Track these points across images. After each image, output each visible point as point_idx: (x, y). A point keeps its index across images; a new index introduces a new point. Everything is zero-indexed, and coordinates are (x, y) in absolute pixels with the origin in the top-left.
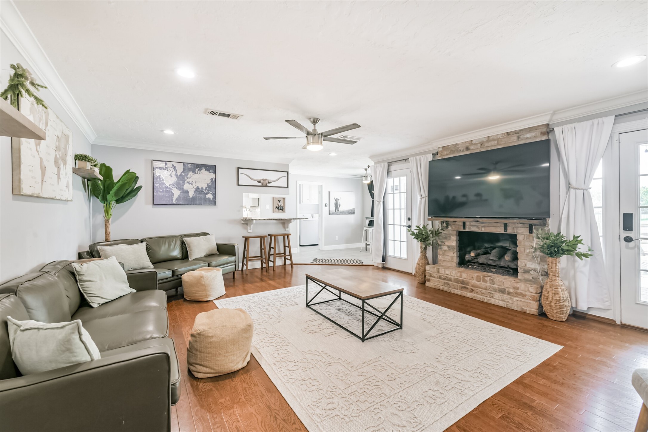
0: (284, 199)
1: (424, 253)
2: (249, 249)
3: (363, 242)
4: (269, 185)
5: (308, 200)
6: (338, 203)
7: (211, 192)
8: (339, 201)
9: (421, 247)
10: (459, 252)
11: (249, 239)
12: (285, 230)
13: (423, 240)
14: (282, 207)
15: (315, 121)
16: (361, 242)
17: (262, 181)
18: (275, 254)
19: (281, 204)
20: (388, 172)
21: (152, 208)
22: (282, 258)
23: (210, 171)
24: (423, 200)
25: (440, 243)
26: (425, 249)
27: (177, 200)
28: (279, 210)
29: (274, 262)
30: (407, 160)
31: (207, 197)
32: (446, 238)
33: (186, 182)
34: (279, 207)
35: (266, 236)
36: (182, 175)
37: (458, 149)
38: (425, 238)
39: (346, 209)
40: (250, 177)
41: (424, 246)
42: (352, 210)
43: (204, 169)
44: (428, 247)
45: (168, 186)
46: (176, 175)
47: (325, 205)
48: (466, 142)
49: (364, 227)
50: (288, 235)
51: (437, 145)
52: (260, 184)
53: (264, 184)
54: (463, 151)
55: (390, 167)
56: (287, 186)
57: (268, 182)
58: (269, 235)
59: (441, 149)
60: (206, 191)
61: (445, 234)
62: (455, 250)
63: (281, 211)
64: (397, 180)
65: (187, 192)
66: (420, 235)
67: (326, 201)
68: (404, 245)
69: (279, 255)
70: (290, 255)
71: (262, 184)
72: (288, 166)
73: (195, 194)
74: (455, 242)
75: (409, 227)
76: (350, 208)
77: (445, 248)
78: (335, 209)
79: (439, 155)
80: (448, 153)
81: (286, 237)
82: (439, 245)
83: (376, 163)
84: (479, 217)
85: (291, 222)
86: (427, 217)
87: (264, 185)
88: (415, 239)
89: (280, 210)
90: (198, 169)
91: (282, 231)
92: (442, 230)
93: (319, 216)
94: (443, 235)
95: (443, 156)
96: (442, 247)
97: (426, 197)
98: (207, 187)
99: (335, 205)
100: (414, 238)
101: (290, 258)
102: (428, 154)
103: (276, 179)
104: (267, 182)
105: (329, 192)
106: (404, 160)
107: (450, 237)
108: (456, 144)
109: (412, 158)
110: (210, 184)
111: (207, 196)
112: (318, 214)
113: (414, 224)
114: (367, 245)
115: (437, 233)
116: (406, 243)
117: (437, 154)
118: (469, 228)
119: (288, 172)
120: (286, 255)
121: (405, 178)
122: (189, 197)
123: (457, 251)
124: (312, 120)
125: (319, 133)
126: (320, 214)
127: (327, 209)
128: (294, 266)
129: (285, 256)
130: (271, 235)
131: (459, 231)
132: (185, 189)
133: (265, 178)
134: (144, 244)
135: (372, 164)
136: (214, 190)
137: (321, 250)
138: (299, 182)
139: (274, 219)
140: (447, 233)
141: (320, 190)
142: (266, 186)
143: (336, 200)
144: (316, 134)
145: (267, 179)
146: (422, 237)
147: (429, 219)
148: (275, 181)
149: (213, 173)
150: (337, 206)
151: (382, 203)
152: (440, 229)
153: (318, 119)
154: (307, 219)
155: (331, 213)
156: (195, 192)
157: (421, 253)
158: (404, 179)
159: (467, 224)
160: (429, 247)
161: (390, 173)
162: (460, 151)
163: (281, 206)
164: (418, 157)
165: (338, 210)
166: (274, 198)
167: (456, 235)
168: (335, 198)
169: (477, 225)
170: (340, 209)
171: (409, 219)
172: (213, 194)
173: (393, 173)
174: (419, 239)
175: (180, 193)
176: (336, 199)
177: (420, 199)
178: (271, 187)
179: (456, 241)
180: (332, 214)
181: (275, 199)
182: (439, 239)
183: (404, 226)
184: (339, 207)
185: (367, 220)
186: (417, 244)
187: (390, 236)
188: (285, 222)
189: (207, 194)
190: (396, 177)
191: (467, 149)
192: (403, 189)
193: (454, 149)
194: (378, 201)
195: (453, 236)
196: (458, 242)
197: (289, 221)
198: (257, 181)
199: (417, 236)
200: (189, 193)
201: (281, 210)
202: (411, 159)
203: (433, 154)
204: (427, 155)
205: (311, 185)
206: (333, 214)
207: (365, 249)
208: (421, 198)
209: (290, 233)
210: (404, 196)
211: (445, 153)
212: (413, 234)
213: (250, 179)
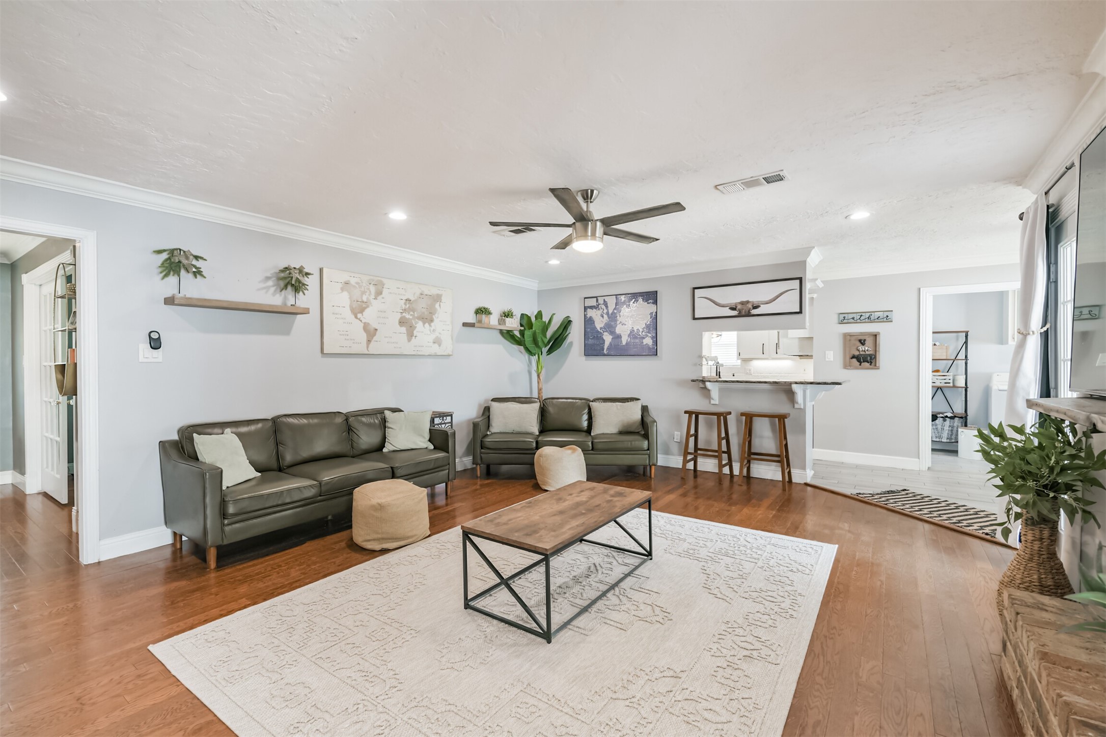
0: (876, 335)
7: (650, 335)
12: (794, 407)
14: (870, 355)
17: (739, 307)
19: (867, 349)
21: (586, 360)
23: (650, 301)
27: (608, 349)
28: (861, 363)
31: (644, 344)
33: (618, 322)
34: (862, 357)
36: (614, 313)
40: (714, 302)
43: (641, 300)
45: (599, 330)
46: (608, 313)
50: (780, 419)
52: (735, 313)
53: (744, 311)
56: (798, 311)
57: (753, 305)
60: (643, 333)
63: (868, 364)
65: (619, 337)
71: (740, 312)
73: (629, 340)
87: (743, 313)
90: (634, 300)
98: (644, 328)
103: (771, 299)
104: (750, 306)
110: (648, 323)
111: (644, 340)
119: (801, 280)
122: (621, 345)
132: (617, 333)
133: (745, 300)
134: (537, 406)
136: (654, 331)
142: (749, 315)
145: (750, 301)
148: (767, 303)
149: (653, 303)
156: (629, 336)
163: (867, 353)
166: (845, 336)
172: (652, 338)
175: (612, 339)
178: (759, 315)
181: (847, 338)
189: (644, 338)
198: (728, 308)
200: (622, 339)
201: (865, 363)
213: (716, 305)
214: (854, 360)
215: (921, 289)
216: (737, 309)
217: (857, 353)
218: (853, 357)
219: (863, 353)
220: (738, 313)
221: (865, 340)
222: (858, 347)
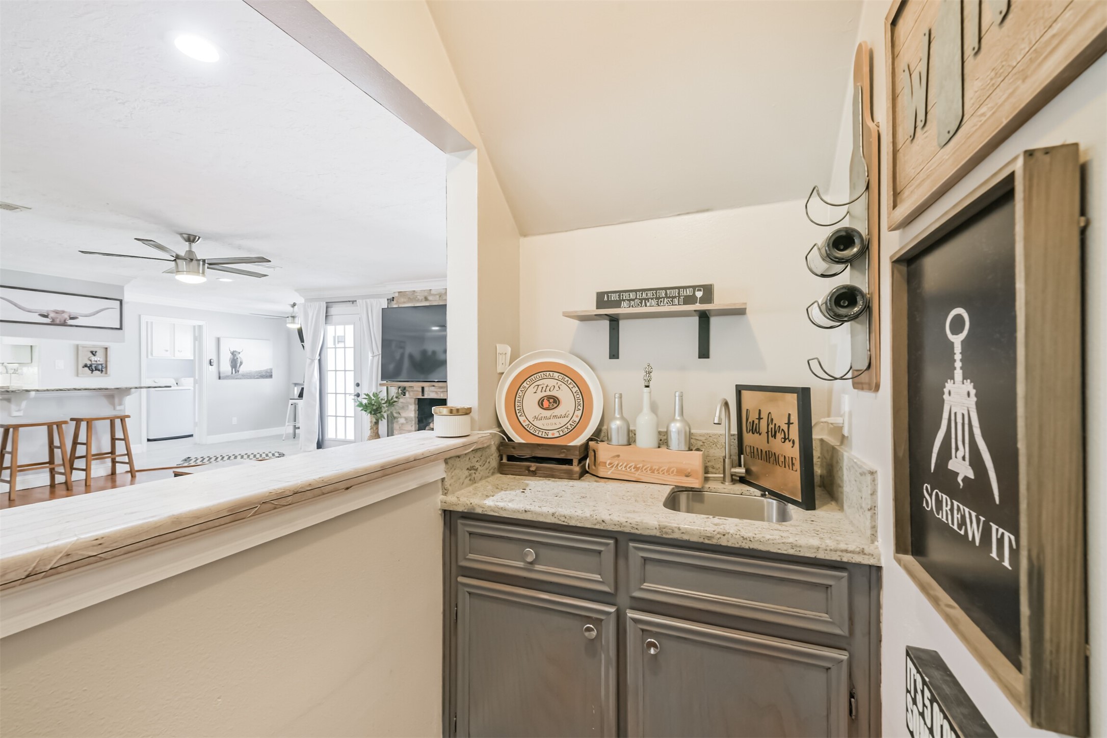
0: (106, 348)
1: (375, 429)
2: (17, 449)
3: (287, 424)
4: (70, 322)
5: (167, 351)
6: (237, 358)
8: (239, 355)
9: (371, 422)
10: (418, 424)
11: (18, 430)
12: (115, 409)
13: (373, 413)
14: (101, 364)
15: (191, 239)
16: (284, 425)
17: (52, 315)
18: (89, 456)
19: (99, 359)
20: (326, 316)
22: (104, 463)
24: (376, 359)
25: (395, 415)
26: (377, 423)
28: (92, 371)
29: (87, 470)
30: (354, 303)
32: (403, 408)
34: (93, 366)
35: (65, 422)
37: (416, 297)
38: (377, 409)
39: (255, 370)
40: (16, 305)
41: (374, 420)
42: (266, 372)
44: (380, 421)
47: (208, 362)
48: (424, 291)
49: (291, 399)
50: (123, 419)
51: (393, 289)
52: (46, 320)
53: (58, 320)
54: (421, 301)
55: (329, 309)
56: (119, 327)
57: (69, 316)
58: (72, 419)
59: (397, 295)
61: (402, 403)
62: (414, 422)
63: (99, 372)
64: (340, 330)
66: (369, 405)
67: (210, 353)
68: (351, 422)
69: (100, 456)
70: (129, 454)
71: (53, 320)
72: (121, 289)
74: (413, 412)
75: (358, 395)
76: (264, 366)
77: (402, 421)
78: (230, 369)
79: (395, 302)
80: (405, 300)
81: (118, 422)
82: (395, 418)
83: (307, 300)
84: (437, 382)
85: (129, 394)
86: (380, 381)
87: (58, 322)
88: (363, 412)
89: (96, 370)
91: (109, 412)
92: (397, 397)
93: (195, 382)
94: (400, 404)
95: (400, 303)
96: (399, 419)
97: (379, 355)
99: (232, 362)
100: (362, 410)
101: (127, 461)
102: (381, 298)
103: (92, 312)
104: (66, 316)
105: (218, 340)
106: (349, 301)
107: (408, 406)
108: (414, 291)
109: (361, 301)
112: (192, 379)
113: (364, 390)
114: (296, 428)
115: (390, 403)
116: (353, 418)
117: (393, 301)
118: (429, 395)
119: (121, 301)
120: (117, 454)
121: (352, 327)
123: (415, 423)
124: (185, 236)
125: (199, 259)
126: (197, 378)
127: (213, 369)
128: (137, 474)
129: (113, 456)
130: (78, 421)
131: (418, 399)
133: (60, 309)
135: (300, 300)
137: (199, 444)
138: (144, 319)
139: (86, 389)
140: (404, 401)
141: (197, 334)
142: (64, 324)
143: (233, 353)
144: (194, 260)
145: (66, 310)
146: (372, 408)
147: (381, 385)
148: (86, 316)
150: (235, 363)
151: (316, 362)
152: (394, 397)
153: (197, 237)
154: (170, 387)
155: (221, 376)
157: (371, 429)
158: (350, 329)
159: (426, 389)
160: (382, 420)
161: (329, 318)
162: (418, 301)
163: (98, 363)
164: (368, 301)
165: (237, 371)
166: (77, 347)
167: (415, 404)
168: (232, 350)
169: (436, 390)
170: (243, 369)
171: (358, 385)
173: (334, 319)
174: (368, 411)
176: (234, 351)
177: (371, 357)
178: (77, 326)
179: (415, 411)
180: (223, 379)
181: (80, 348)
182: (395, 409)
183: (350, 394)
184: (240, 366)
185: (296, 388)
186: (367, 418)
187: (330, 410)
188: (114, 395)
190: (340, 324)
191: (426, 299)
192: (350, 341)
193: (411, 298)
194: (310, 359)
195: (411, 405)
196: (417, 412)
197: (124, 392)
198: (37, 314)
199: (365, 407)
201: (97, 372)
202: (359, 302)
203: (388, 300)
204: (380, 300)
205: (174, 324)
206: (227, 377)
207: (292, 436)
208: (373, 357)
209: (126, 414)
210: (350, 353)
211: (402, 300)
212: (361, 405)
213: (19, 308)
214: (86, 369)
215: (142, 316)
216: (49, 317)
217: (89, 363)
218: (86, 366)
219: (95, 363)
220: (51, 320)
221: (96, 352)
222: (90, 357)
